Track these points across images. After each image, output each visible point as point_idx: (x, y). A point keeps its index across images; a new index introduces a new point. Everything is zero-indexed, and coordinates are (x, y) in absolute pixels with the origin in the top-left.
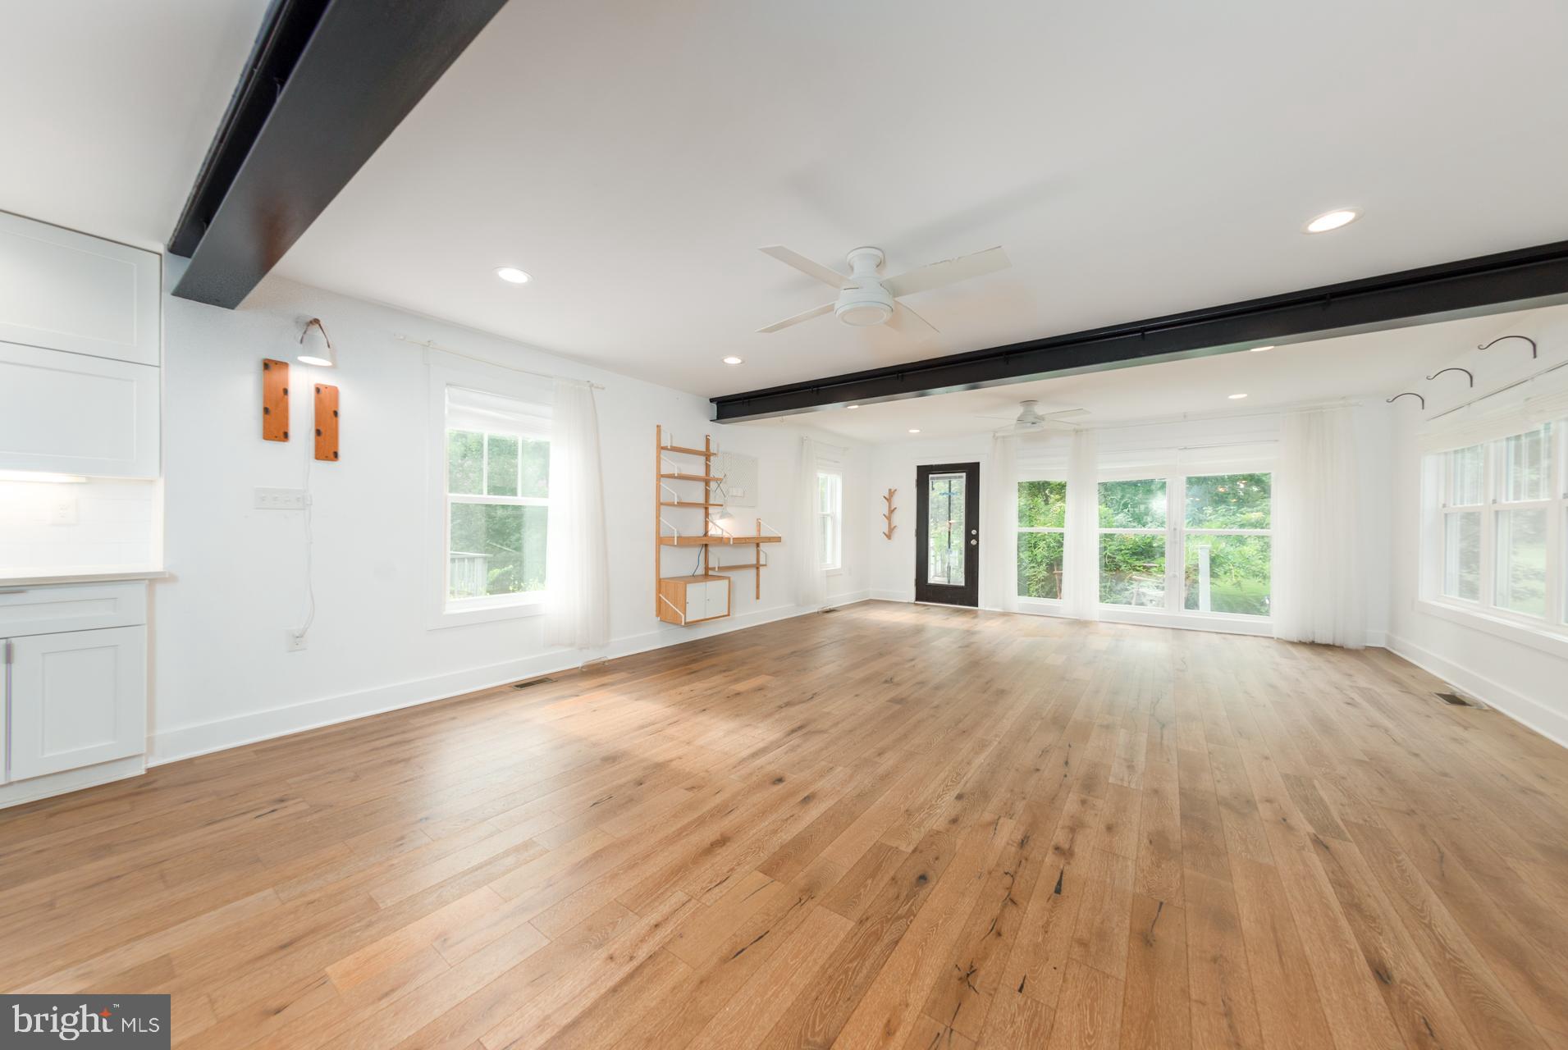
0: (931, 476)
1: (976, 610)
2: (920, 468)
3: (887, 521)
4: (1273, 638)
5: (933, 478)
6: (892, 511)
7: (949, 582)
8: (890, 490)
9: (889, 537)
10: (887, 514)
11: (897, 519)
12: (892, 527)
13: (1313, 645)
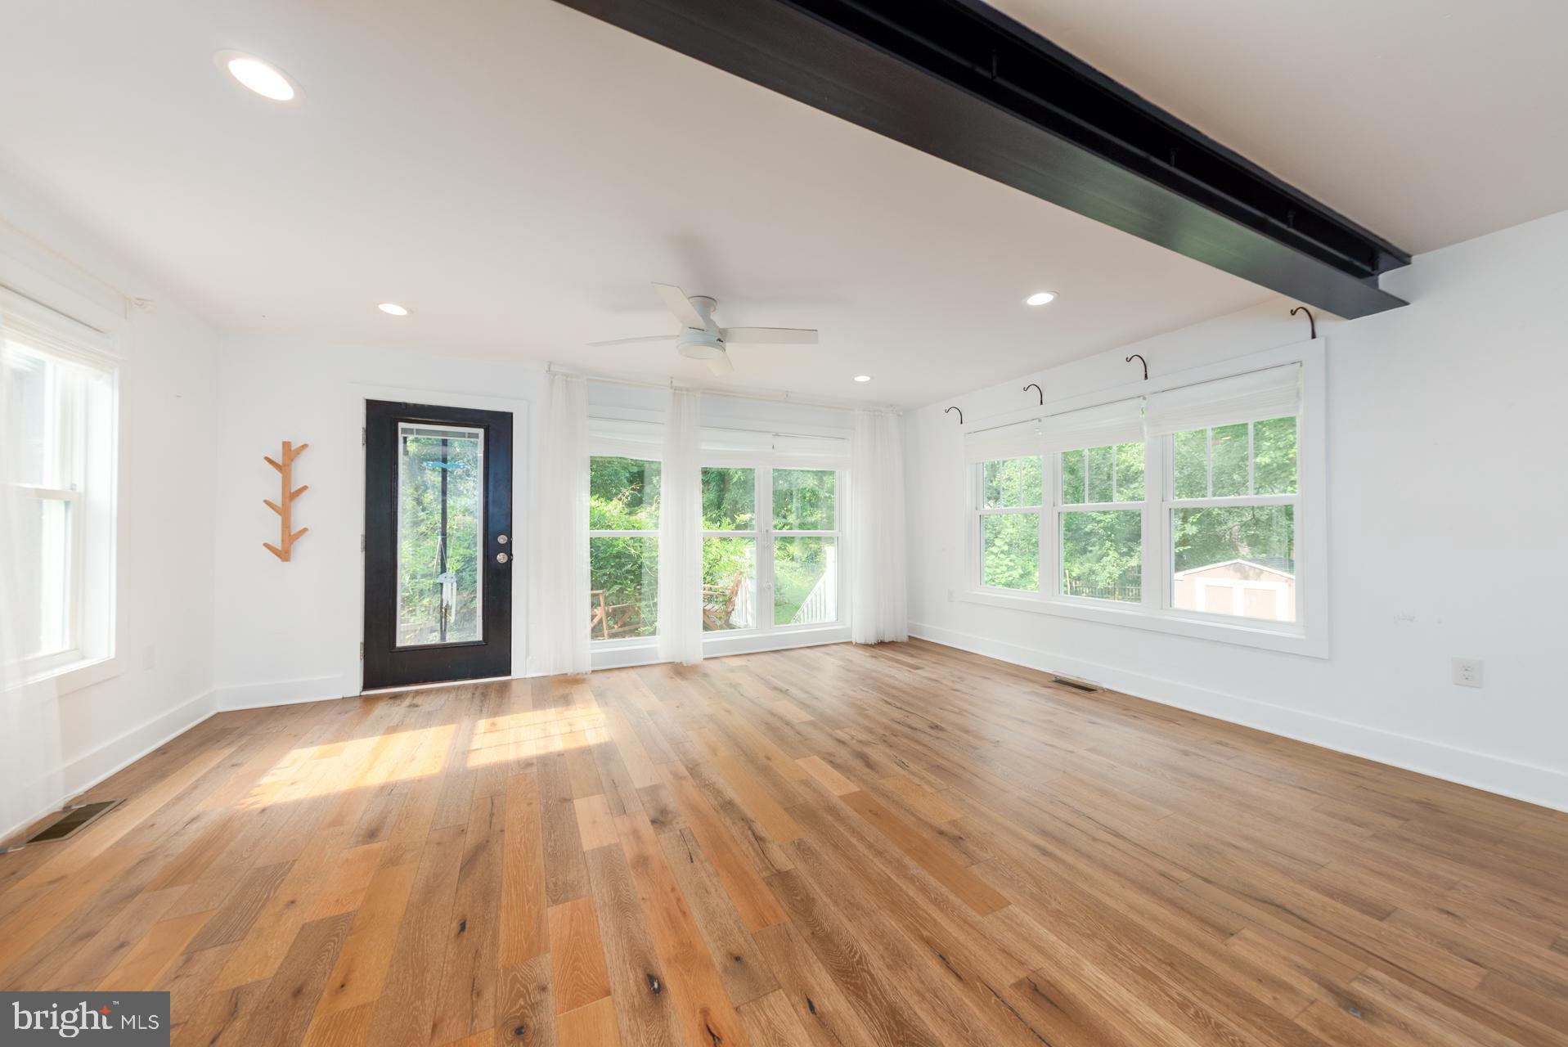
0: (401, 425)
1: (506, 685)
2: (373, 406)
3: (278, 519)
4: (851, 643)
5: (405, 431)
6: (291, 495)
7: (443, 637)
8: (286, 445)
9: (284, 554)
10: (278, 502)
11: (304, 513)
12: (294, 530)
13: (881, 644)
